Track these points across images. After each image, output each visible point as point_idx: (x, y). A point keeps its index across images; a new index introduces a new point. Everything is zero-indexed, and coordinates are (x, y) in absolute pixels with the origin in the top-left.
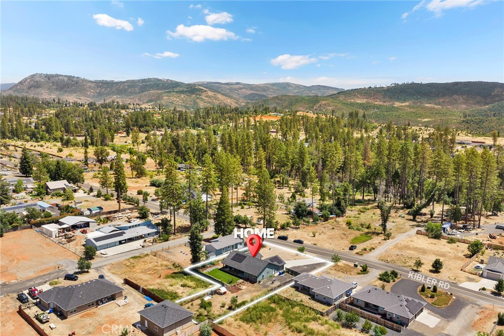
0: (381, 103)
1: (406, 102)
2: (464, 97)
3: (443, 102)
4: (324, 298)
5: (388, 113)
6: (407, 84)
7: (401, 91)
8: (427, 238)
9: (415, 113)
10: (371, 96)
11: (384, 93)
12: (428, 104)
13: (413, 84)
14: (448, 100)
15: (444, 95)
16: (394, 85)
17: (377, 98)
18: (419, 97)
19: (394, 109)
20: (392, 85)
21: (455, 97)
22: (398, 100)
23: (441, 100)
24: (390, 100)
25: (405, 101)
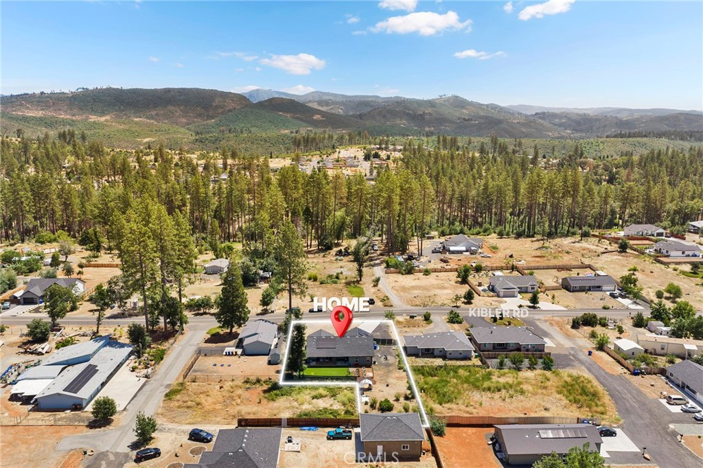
0: (68, 117)
1: (106, 115)
2: (182, 108)
3: (157, 114)
4: (460, 354)
5: (92, 132)
6: (100, 90)
7: (94, 100)
8: (400, 275)
9: (129, 130)
10: (50, 107)
11: (68, 102)
12: (137, 118)
13: (109, 89)
14: (162, 112)
15: (155, 106)
16: (81, 90)
17: (60, 110)
18: (122, 108)
19: (96, 126)
20: (79, 90)
21: (170, 108)
22: (94, 112)
23: (154, 113)
24: (81, 112)
25: (103, 114)
